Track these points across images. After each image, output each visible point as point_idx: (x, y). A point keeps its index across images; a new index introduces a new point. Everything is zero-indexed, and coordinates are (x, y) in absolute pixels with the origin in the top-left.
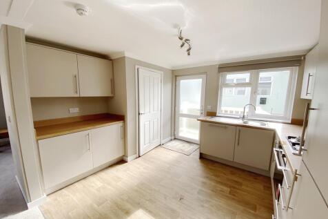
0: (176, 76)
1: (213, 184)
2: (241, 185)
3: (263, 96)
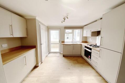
0: (49, 29)
1: (72, 62)
2: (78, 60)
3: (68, 37)
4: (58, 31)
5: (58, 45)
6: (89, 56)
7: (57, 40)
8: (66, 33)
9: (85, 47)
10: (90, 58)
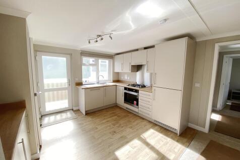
0: (36, 51)
2: (116, 113)
4: (65, 59)
5: (67, 91)
6: (135, 102)
7: (64, 81)
8: (85, 65)
9: (125, 89)
10: (137, 104)
